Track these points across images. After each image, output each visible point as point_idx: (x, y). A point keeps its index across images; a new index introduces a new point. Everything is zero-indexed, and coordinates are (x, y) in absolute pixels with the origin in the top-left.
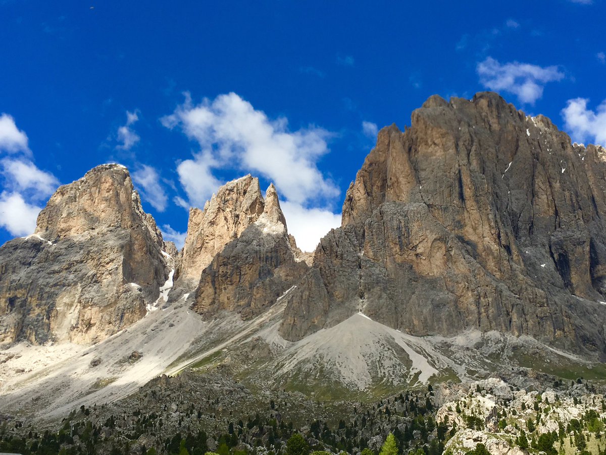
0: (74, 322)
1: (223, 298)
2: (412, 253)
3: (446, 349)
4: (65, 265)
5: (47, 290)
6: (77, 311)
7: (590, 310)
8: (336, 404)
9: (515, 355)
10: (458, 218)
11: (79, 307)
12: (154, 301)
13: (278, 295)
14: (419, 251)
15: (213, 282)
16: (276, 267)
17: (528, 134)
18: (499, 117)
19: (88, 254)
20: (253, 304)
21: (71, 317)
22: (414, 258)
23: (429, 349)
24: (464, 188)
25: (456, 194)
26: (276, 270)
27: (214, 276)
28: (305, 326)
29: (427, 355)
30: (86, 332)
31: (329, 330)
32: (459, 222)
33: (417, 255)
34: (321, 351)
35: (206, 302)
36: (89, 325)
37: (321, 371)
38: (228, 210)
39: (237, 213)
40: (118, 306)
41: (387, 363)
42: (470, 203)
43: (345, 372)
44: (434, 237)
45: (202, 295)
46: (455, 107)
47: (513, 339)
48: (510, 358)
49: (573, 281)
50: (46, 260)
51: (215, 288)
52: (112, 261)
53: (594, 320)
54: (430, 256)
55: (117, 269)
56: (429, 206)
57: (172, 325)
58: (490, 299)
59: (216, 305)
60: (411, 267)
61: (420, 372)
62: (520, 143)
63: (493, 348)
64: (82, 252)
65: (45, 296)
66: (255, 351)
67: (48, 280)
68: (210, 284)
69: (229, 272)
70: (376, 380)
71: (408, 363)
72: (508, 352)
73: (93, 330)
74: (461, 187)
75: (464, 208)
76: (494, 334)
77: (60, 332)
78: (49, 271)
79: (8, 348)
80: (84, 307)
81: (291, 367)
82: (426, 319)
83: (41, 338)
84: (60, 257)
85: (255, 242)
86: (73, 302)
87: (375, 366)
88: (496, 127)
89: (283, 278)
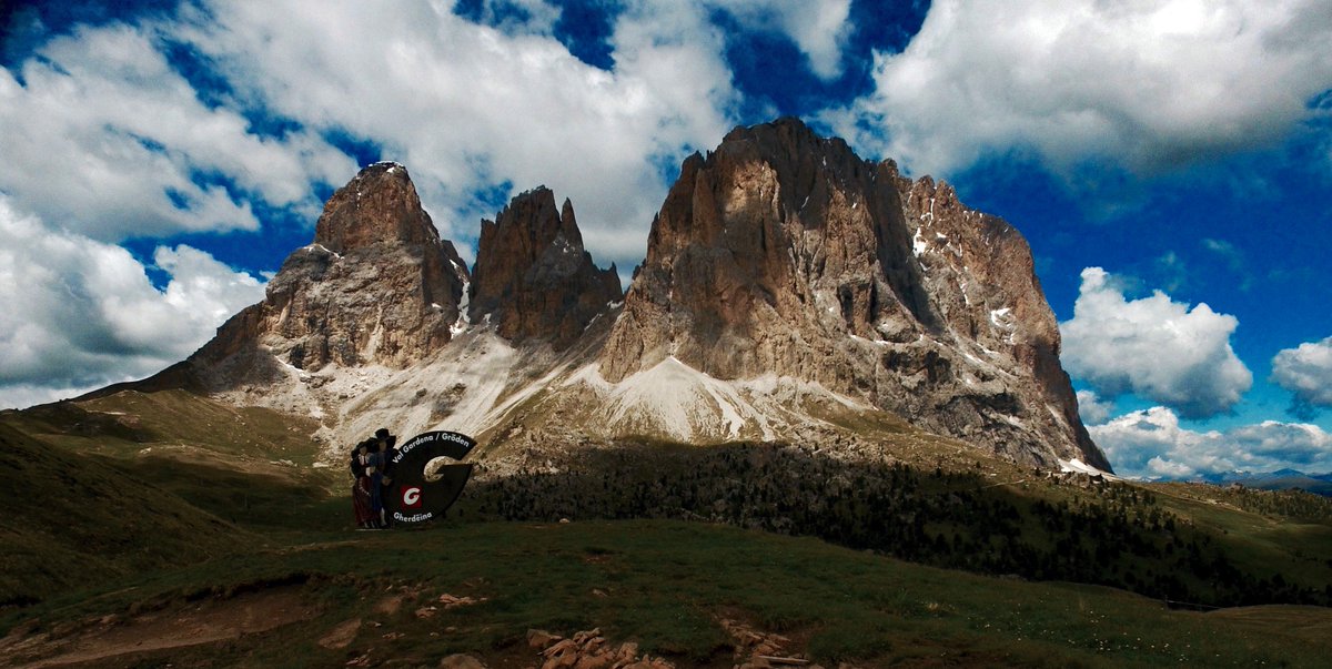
0: (378, 343)
1: (529, 324)
2: (718, 299)
3: (747, 394)
4: (359, 282)
5: (347, 310)
6: (380, 333)
7: (868, 351)
8: (671, 455)
9: (804, 403)
10: (760, 267)
11: (382, 329)
12: (455, 322)
13: (586, 326)
14: (724, 297)
15: (518, 308)
16: (579, 294)
17: (825, 163)
18: (798, 146)
19: (382, 272)
20: (562, 334)
21: (375, 339)
22: (719, 304)
23: (734, 396)
24: (767, 237)
25: (759, 243)
26: (581, 298)
27: (518, 302)
28: (623, 368)
29: (734, 404)
30: (393, 354)
31: (646, 373)
32: (761, 270)
33: (722, 301)
34: (644, 399)
35: (513, 327)
36: (396, 348)
37: (649, 421)
38: (523, 225)
39: (533, 229)
40: (423, 328)
41: (702, 413)
42: (771, 253)
43: (669, 423)
44: (738, 285)
45: (508, 321)
46: (758, 138)
47: (803, 386)
48: (801, 406)
49: (856, 322)
50: (338, 276)
51: (521, 314)
52: (410, 281)
53: (869, 360)
54: (734, 304)
55: (417, 290)
56: (733, 253)
57: (483, 353)
58: (786, 347)
59: (522, 332)
60: (716, 313)
61: (731, 423)
62: (817, 179)
63: (786, 396)
64: (374, 268)
65: (346, 316)
66: (583, 395)
67: (345, 299)
68: (516, 310)
69: (534, 298)
70: (697, 430)
71: (719, 412)
72: (799, 400)
73: (400, 354)
74: (764, 236)
75: (765, 257)
76: (787, 380)
77: (368, 353)
78: (344, 289)
79: (318, 370)
80: (389, 330)
81: (621, 415)
82: (729, 364)
83: (349, 360)
84: (353, 274)
85: (557, 266)
86: (375, 323)
87: (693, 415)
88: (795, 157)
89: (588, 306)
